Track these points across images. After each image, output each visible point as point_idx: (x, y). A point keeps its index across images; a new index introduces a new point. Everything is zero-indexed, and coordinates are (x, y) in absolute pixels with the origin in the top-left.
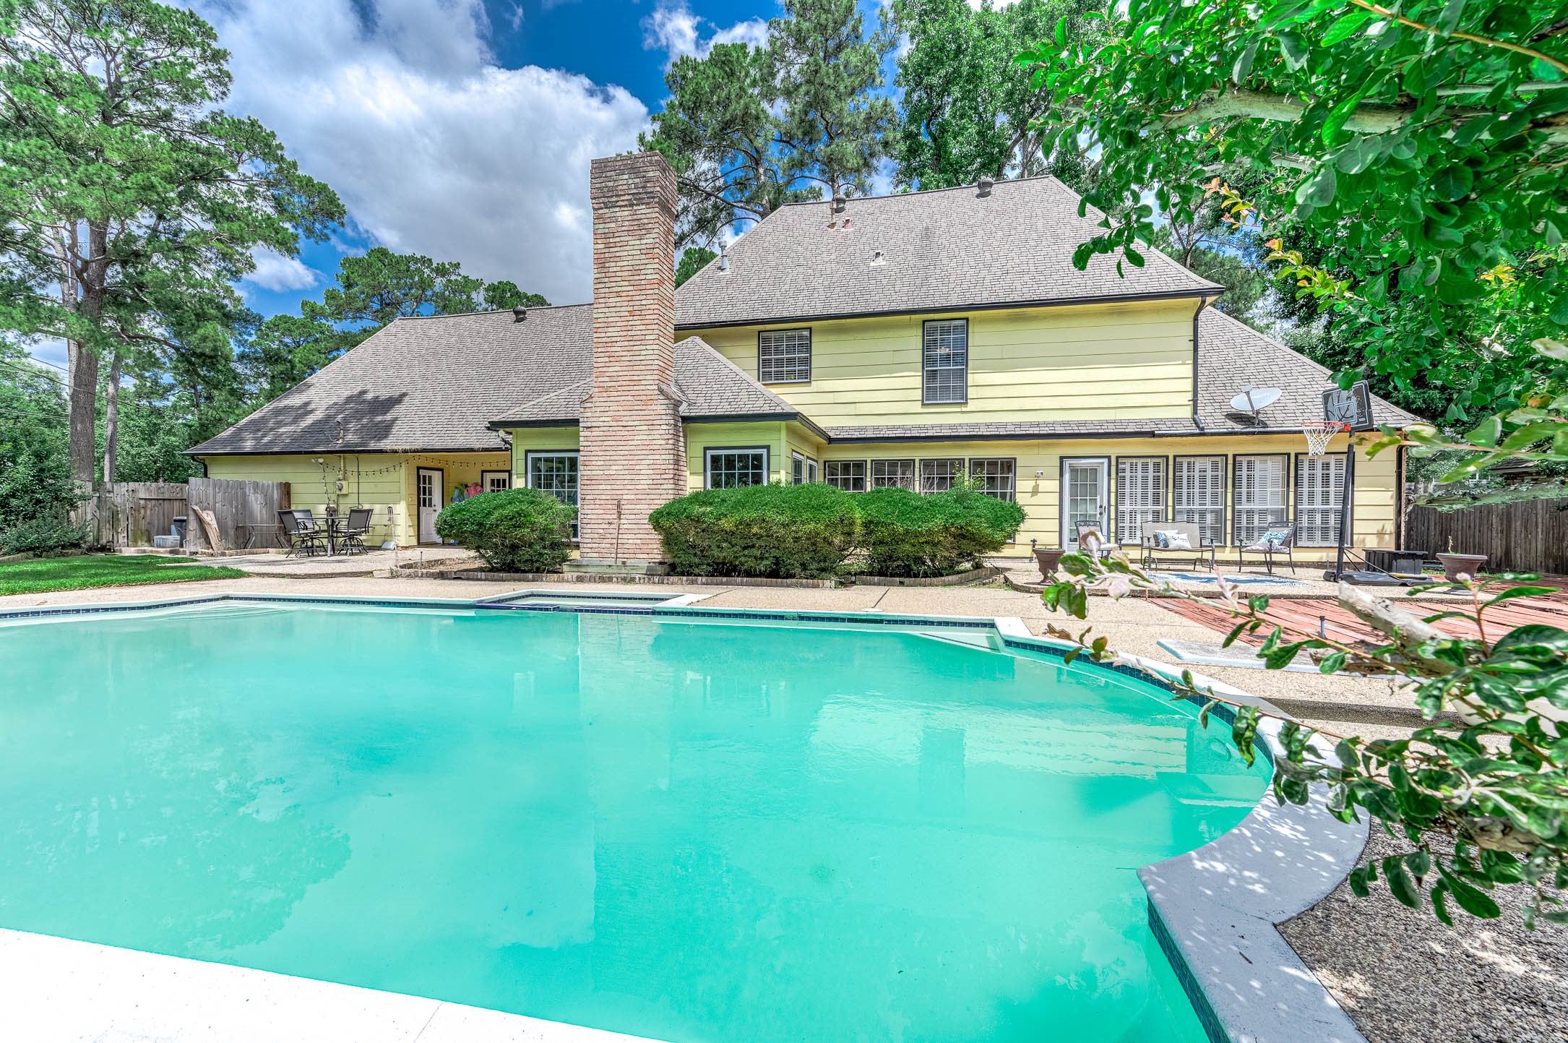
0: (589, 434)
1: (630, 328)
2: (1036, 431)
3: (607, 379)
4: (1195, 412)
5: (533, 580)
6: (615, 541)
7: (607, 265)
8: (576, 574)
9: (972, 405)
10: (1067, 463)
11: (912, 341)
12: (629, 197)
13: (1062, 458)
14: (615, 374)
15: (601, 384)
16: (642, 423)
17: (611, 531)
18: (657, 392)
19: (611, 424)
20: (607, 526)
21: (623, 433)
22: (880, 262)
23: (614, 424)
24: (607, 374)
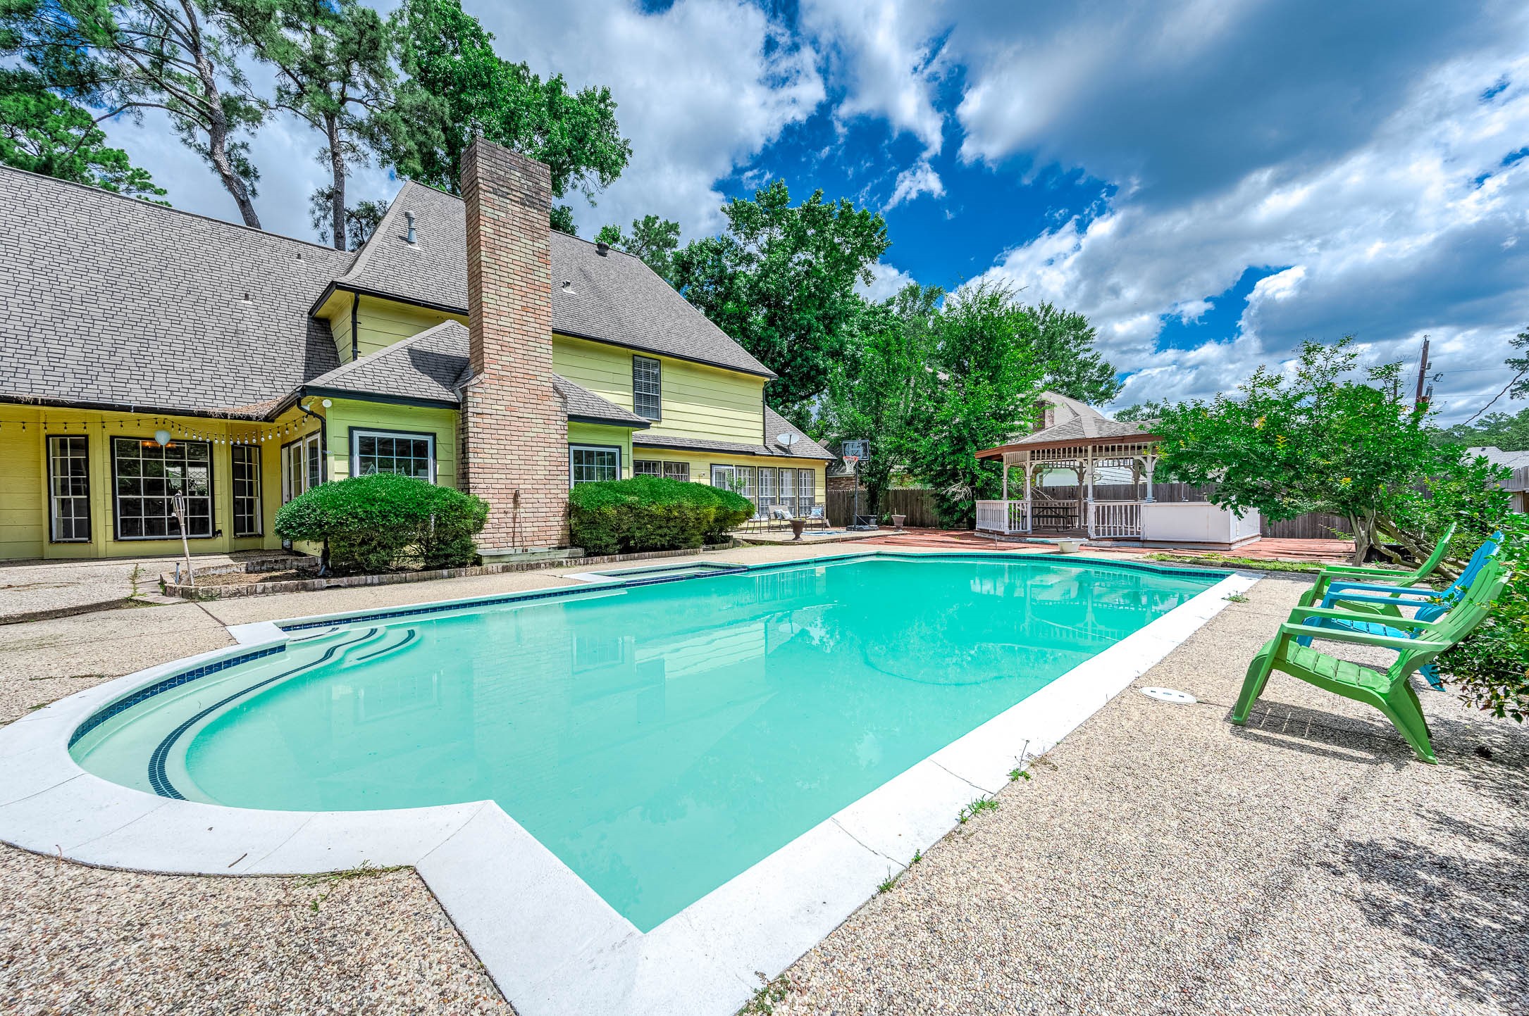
0: (480, 420)
1: (524, 323)
2: (700, 446)
3: (500, 367)
4: (765, 443)
5: (449, 577)
6: (511, 530)
7: (497, 252)
8: (500, 565)
9: (664, 424)
10: (714, 468)
11: (627, 368)
12: (522, 196)
13: (711, 465)
14: (508, 364)
15: (493, 372)
16: (539, 416)
17: (507, 520)
18: (552, 390)
19: (505, 413)
20: (503, 515)
21: (517, 424)
22: (569, 291)
23: (508, 413)
24: (500, 362)
